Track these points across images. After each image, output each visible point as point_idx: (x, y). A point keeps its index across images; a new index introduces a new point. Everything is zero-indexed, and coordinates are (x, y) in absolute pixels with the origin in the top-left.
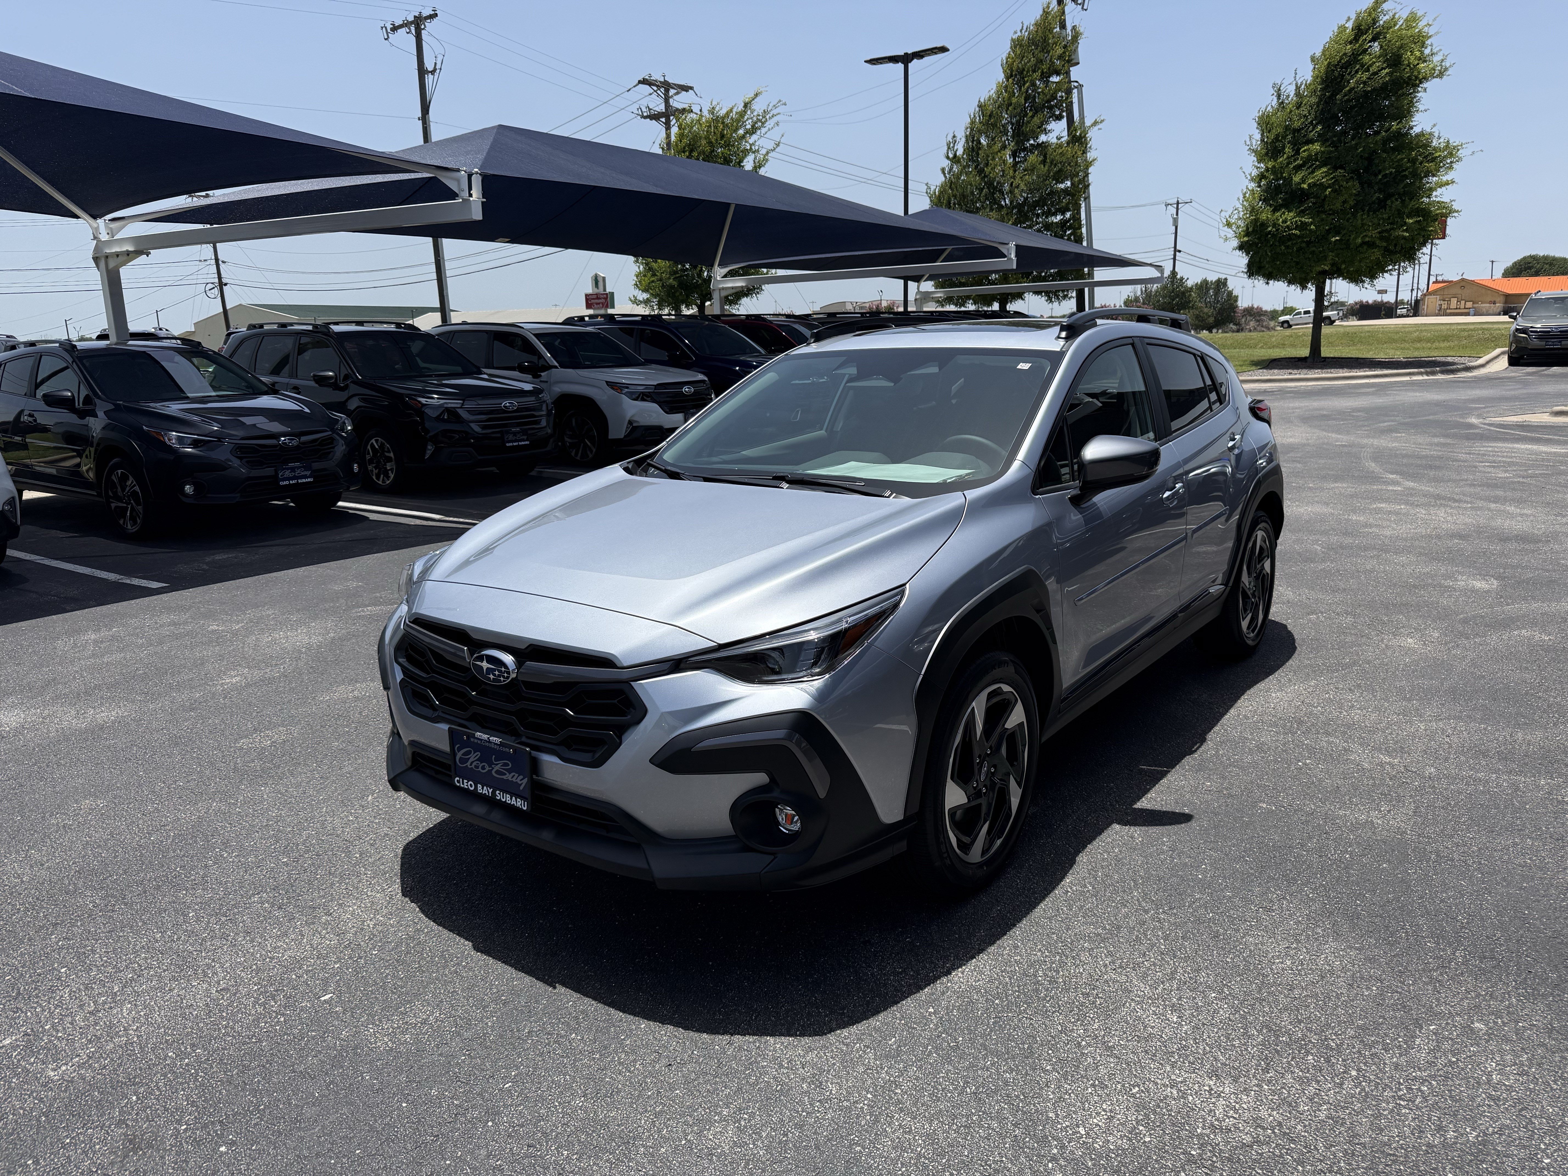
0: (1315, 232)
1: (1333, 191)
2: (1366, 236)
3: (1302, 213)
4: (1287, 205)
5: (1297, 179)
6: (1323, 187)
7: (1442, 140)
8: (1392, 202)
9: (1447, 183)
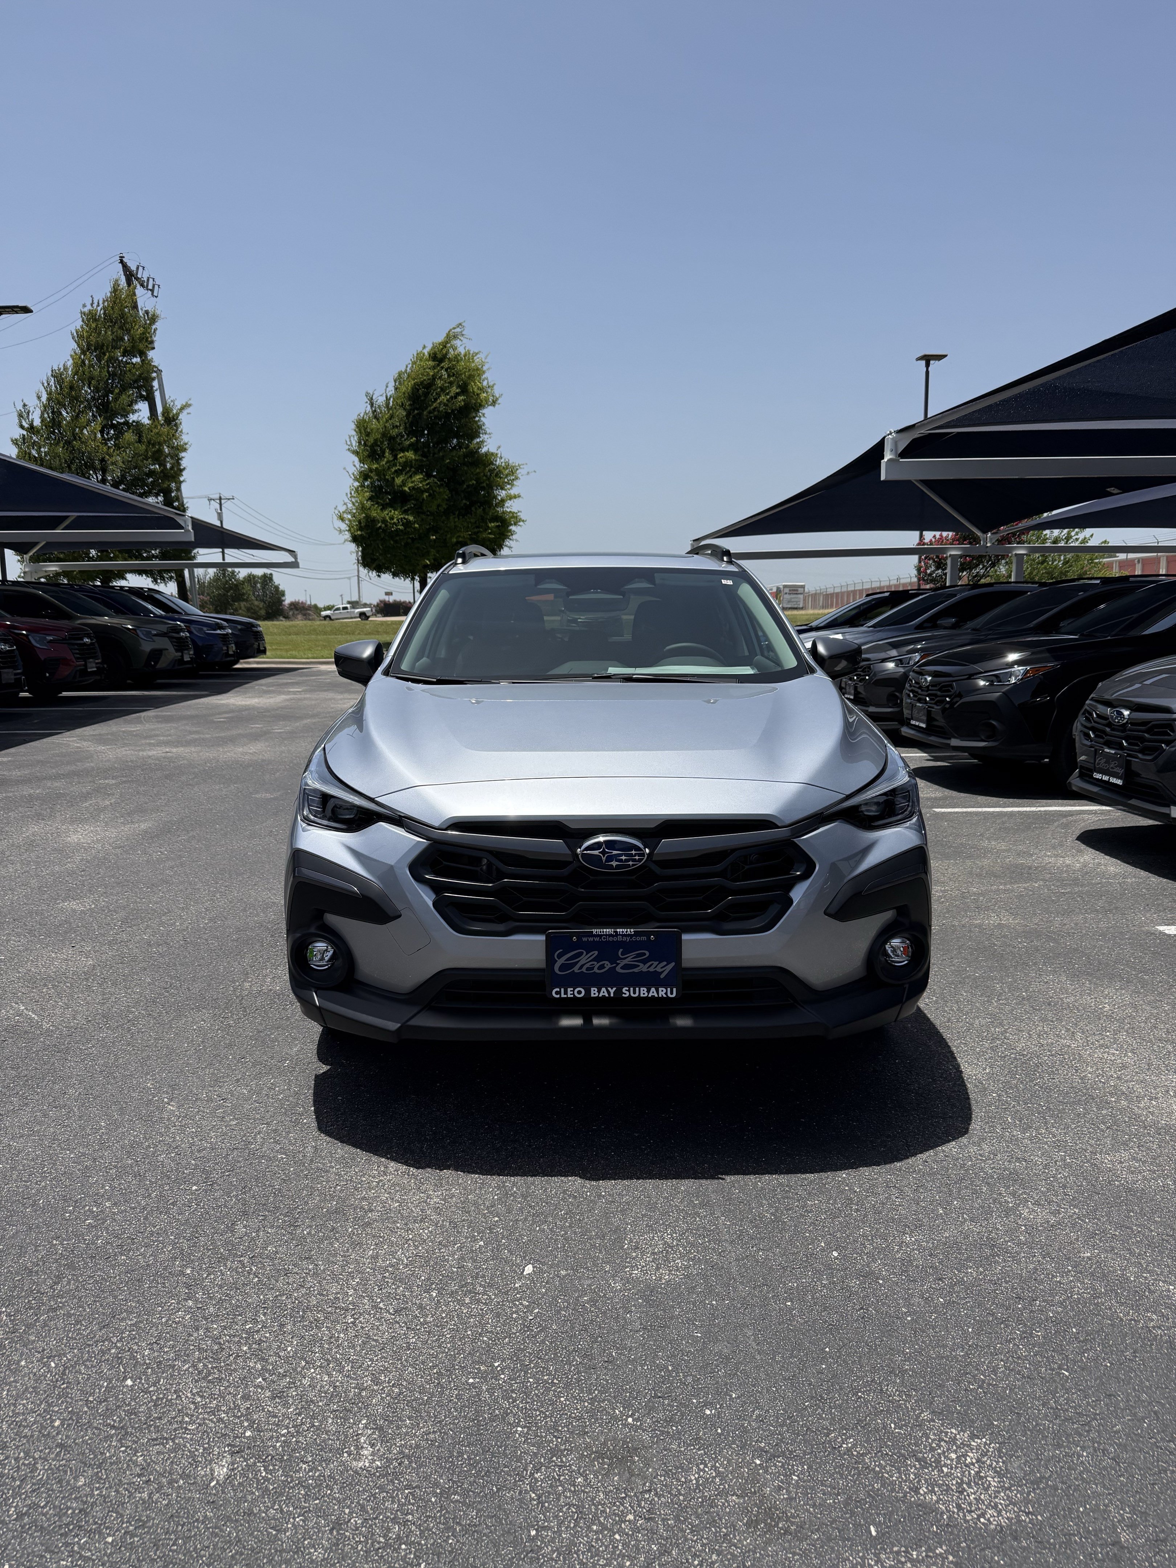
0: (419, 530)
1: (430, 495)
2: (459, 536)
3: (405, 512)
4: (392, 505)
5: (398, 481)
6: (421, 491)
7: (503, 460)
8: (476, 509)
9: (515, 497)
